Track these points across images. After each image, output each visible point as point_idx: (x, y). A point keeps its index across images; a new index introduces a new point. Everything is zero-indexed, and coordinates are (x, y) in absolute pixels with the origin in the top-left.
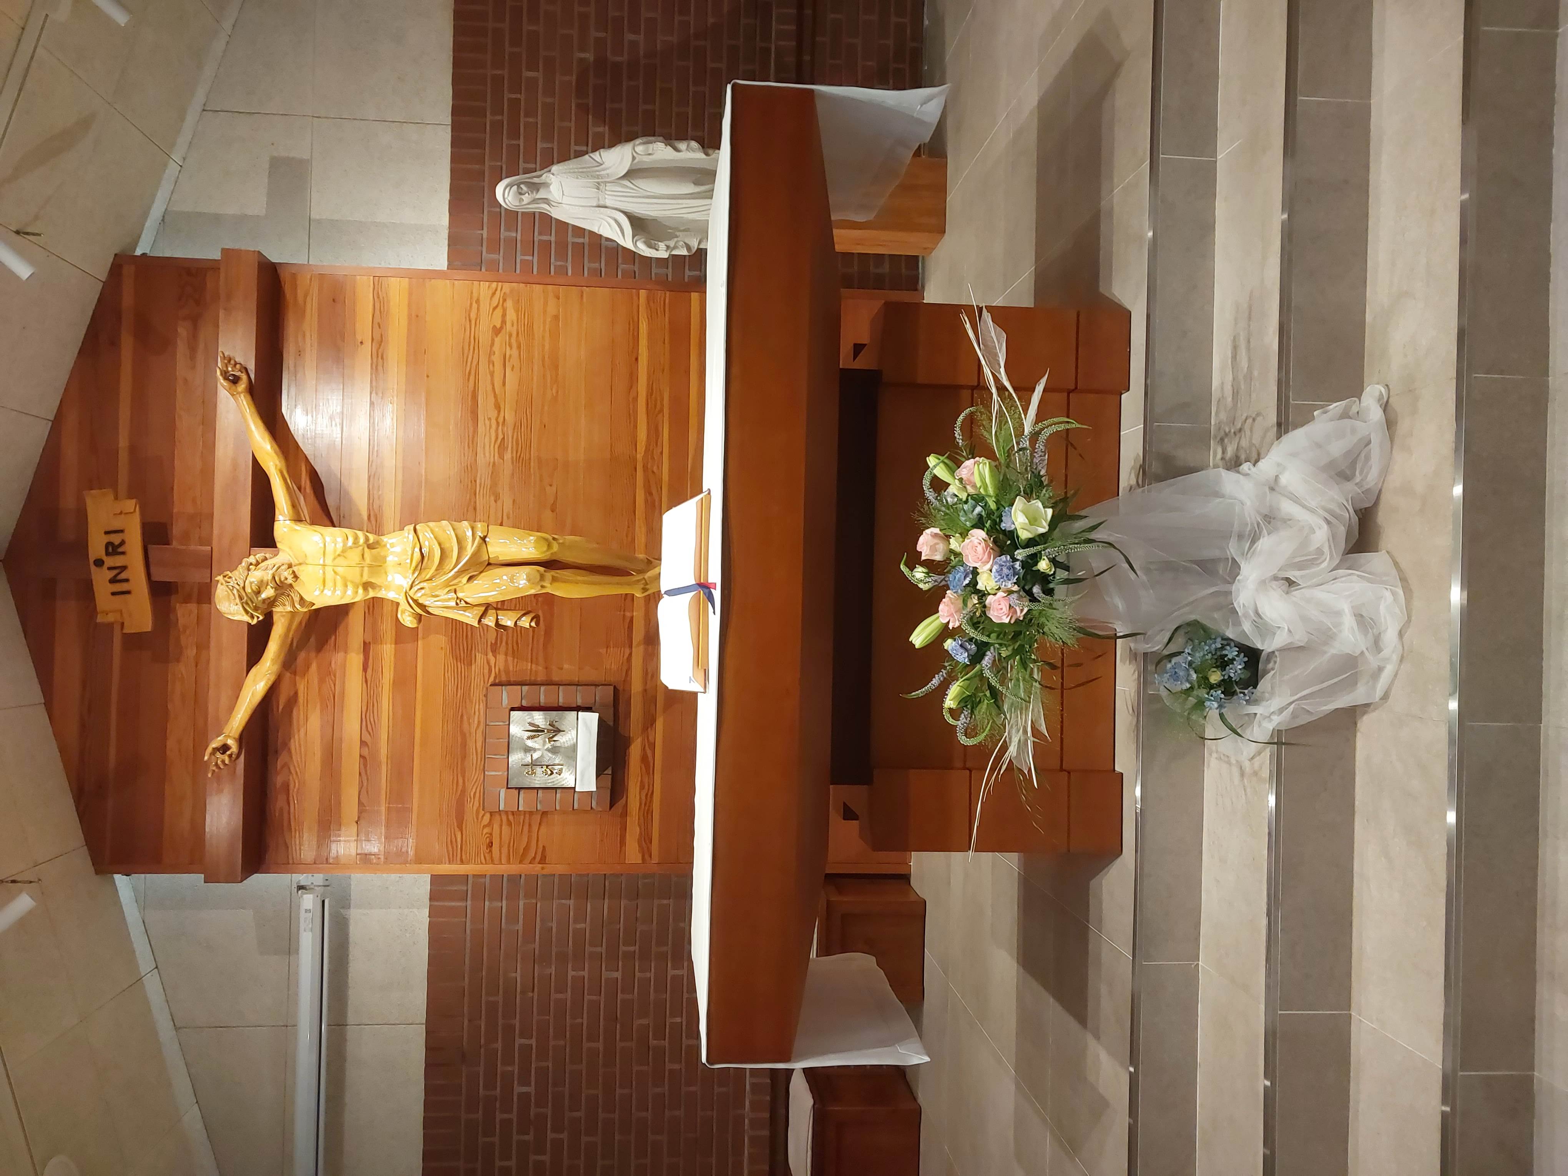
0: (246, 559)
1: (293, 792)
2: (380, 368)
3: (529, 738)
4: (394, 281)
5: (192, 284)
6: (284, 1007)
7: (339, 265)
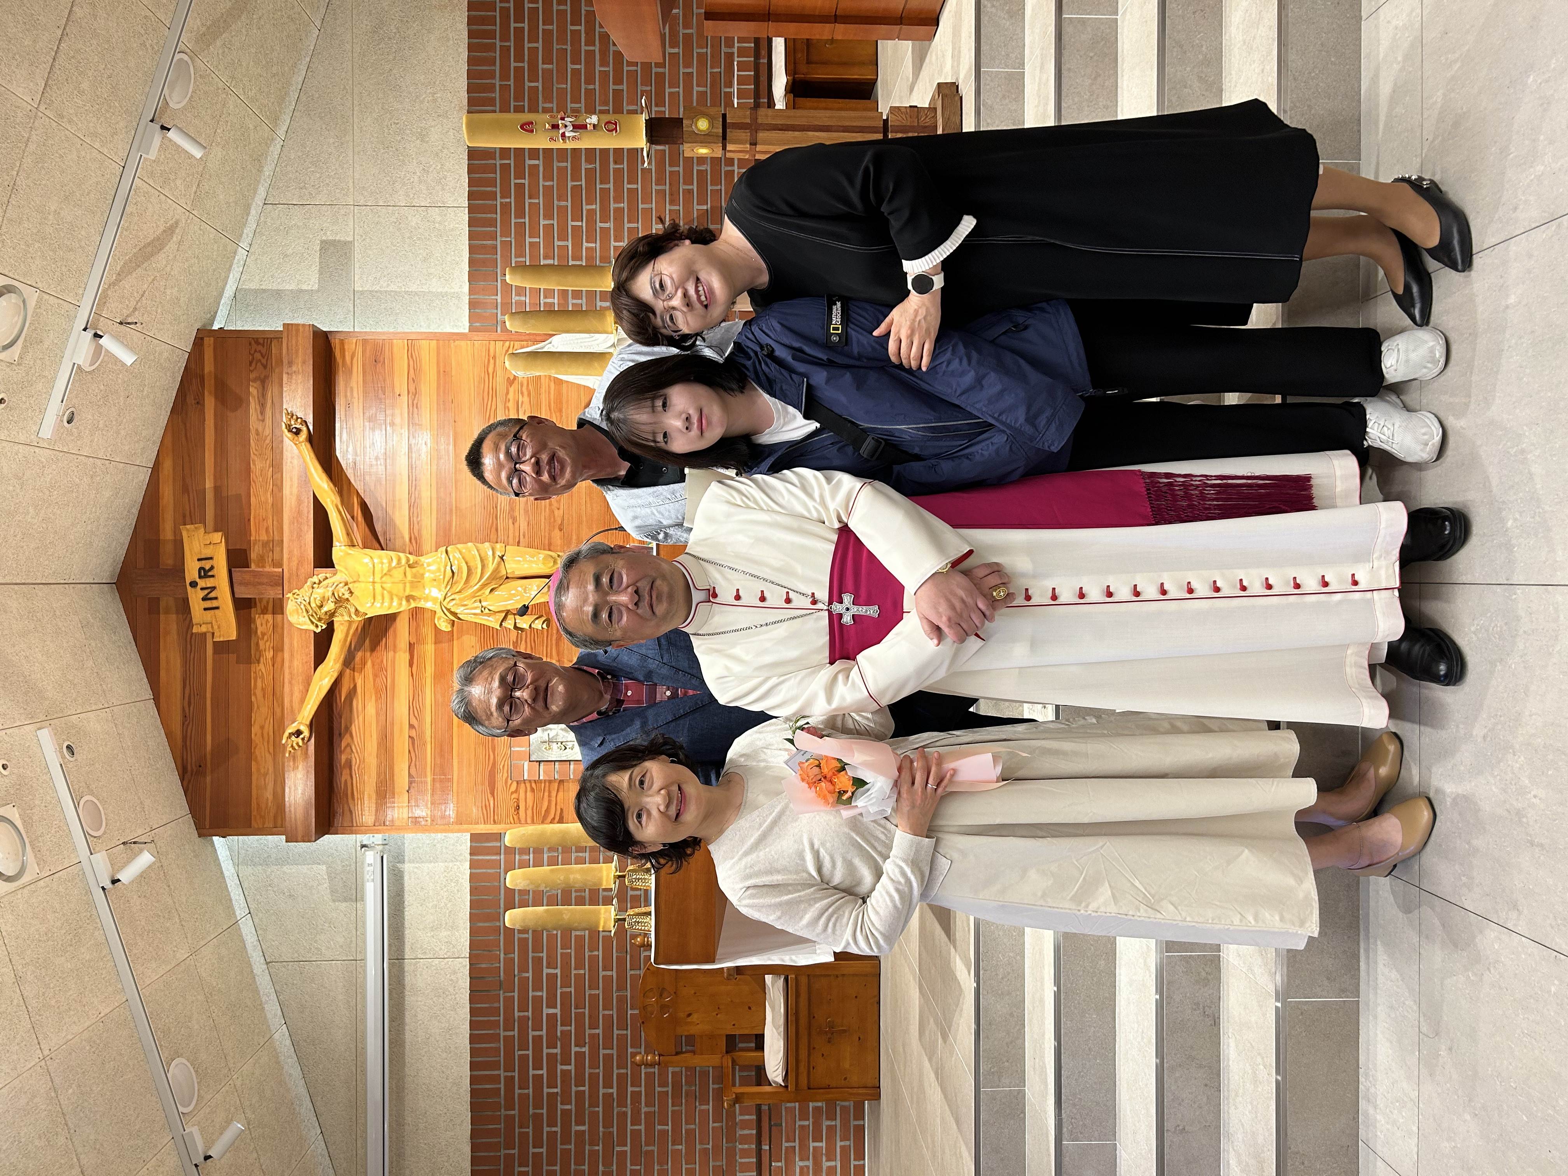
0: (310, 579)
1: (355, 767)
2: (415, 415)
4: (424, 343)
5: (260, 351)
6: (353, 945)
7: (379, 330)
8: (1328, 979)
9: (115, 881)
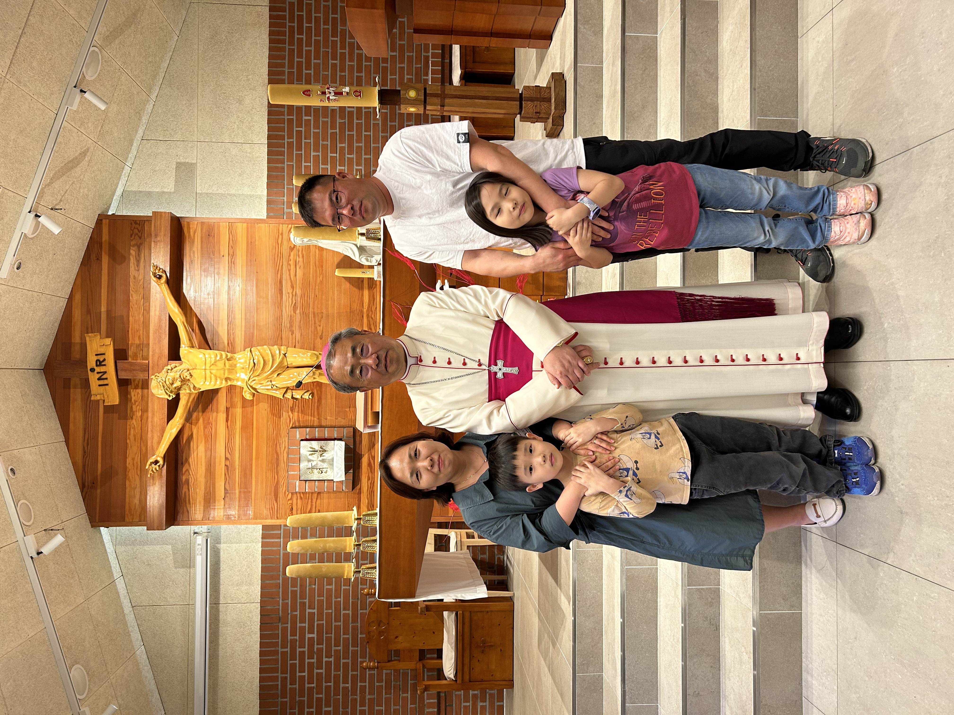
0: (166, 367)
1: (191, 484)
2: (233, 268)
3: (310, 455)
4: (239, 225)
5: (137, 228)
6: (187, 595)
7: (211, 217)
8: (783, 599)
9: (39, 553)
